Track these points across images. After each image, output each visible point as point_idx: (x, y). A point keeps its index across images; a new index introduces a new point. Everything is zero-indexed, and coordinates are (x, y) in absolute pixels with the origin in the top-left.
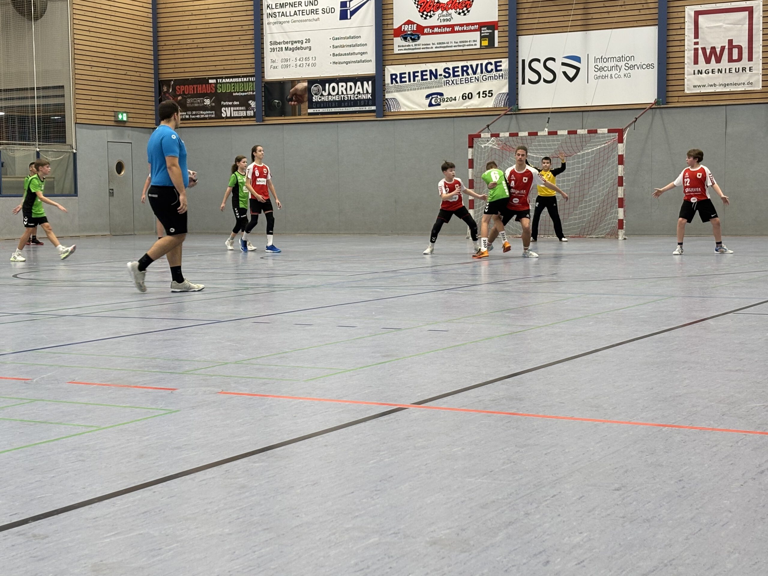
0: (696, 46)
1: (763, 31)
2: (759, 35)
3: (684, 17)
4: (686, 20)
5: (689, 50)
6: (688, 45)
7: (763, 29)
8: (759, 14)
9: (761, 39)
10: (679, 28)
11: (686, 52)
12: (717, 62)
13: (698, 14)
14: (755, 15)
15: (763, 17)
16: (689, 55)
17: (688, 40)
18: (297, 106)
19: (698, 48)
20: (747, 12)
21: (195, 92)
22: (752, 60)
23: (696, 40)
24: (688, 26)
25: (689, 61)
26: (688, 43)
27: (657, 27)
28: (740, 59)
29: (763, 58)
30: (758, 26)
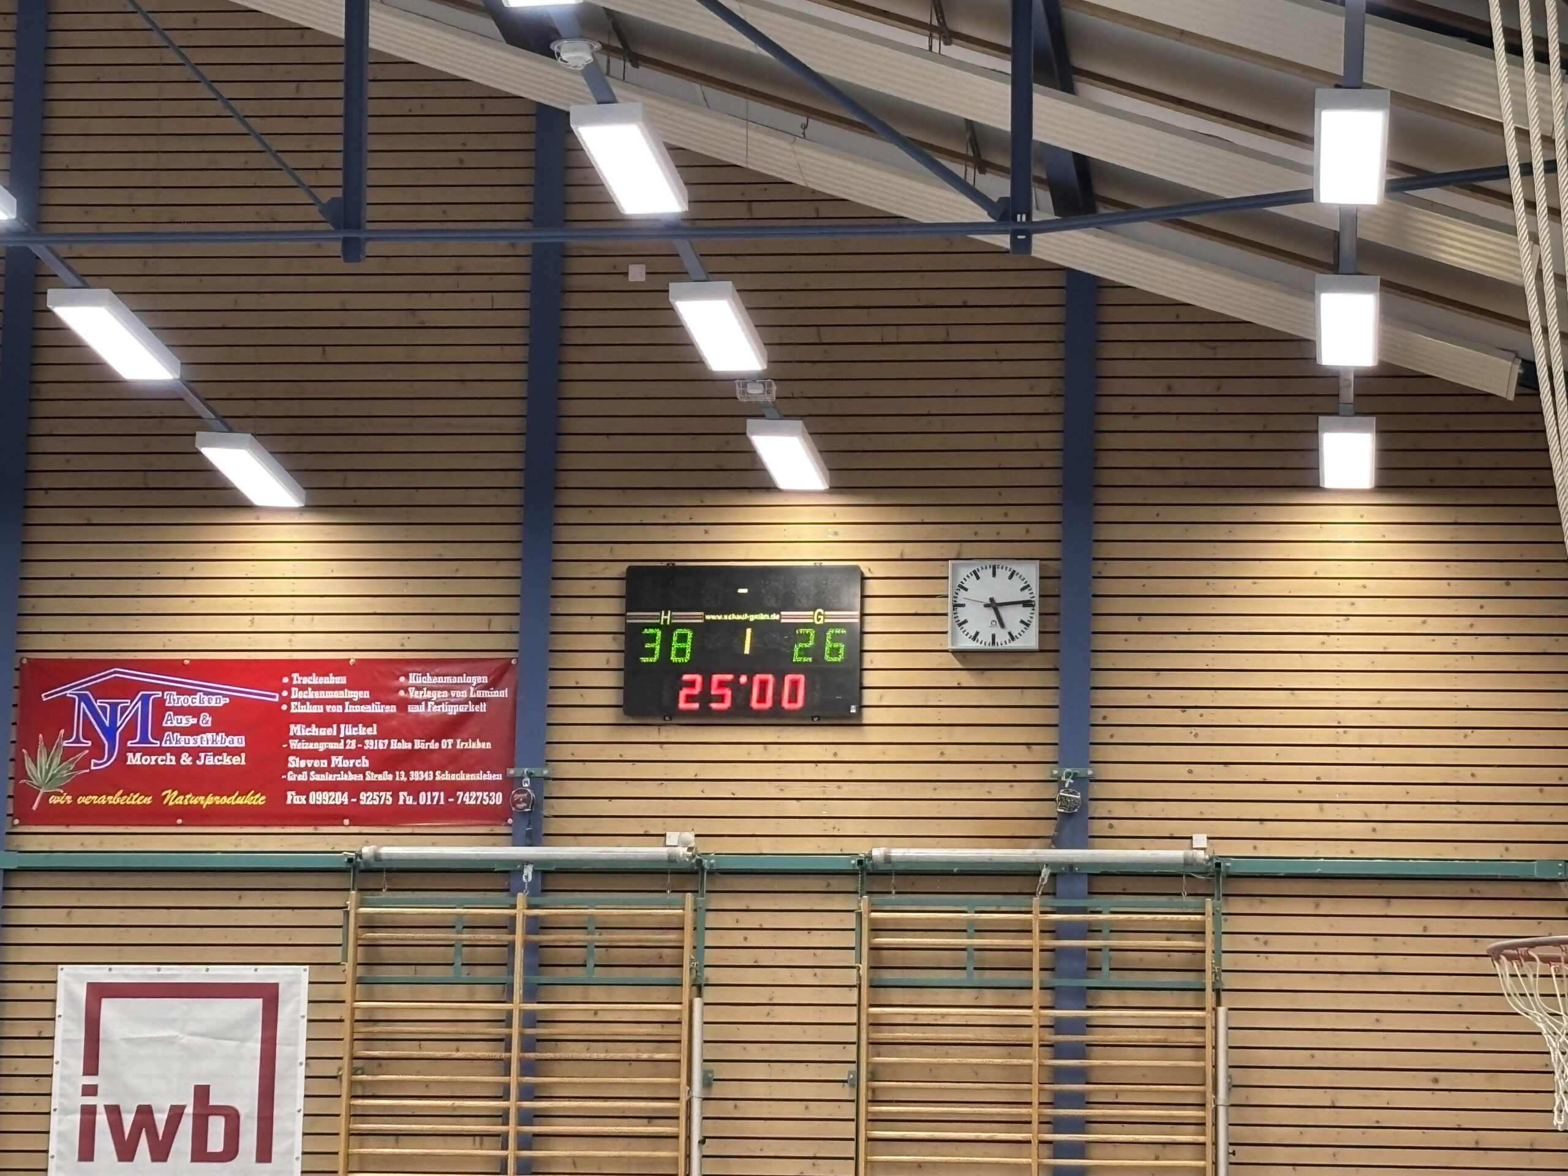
1: (307, 1065)
3: (54, 1001)
7: (307, 1058)
10: (36, 1035)
15: (309, 1021)
29: (304, 1153)
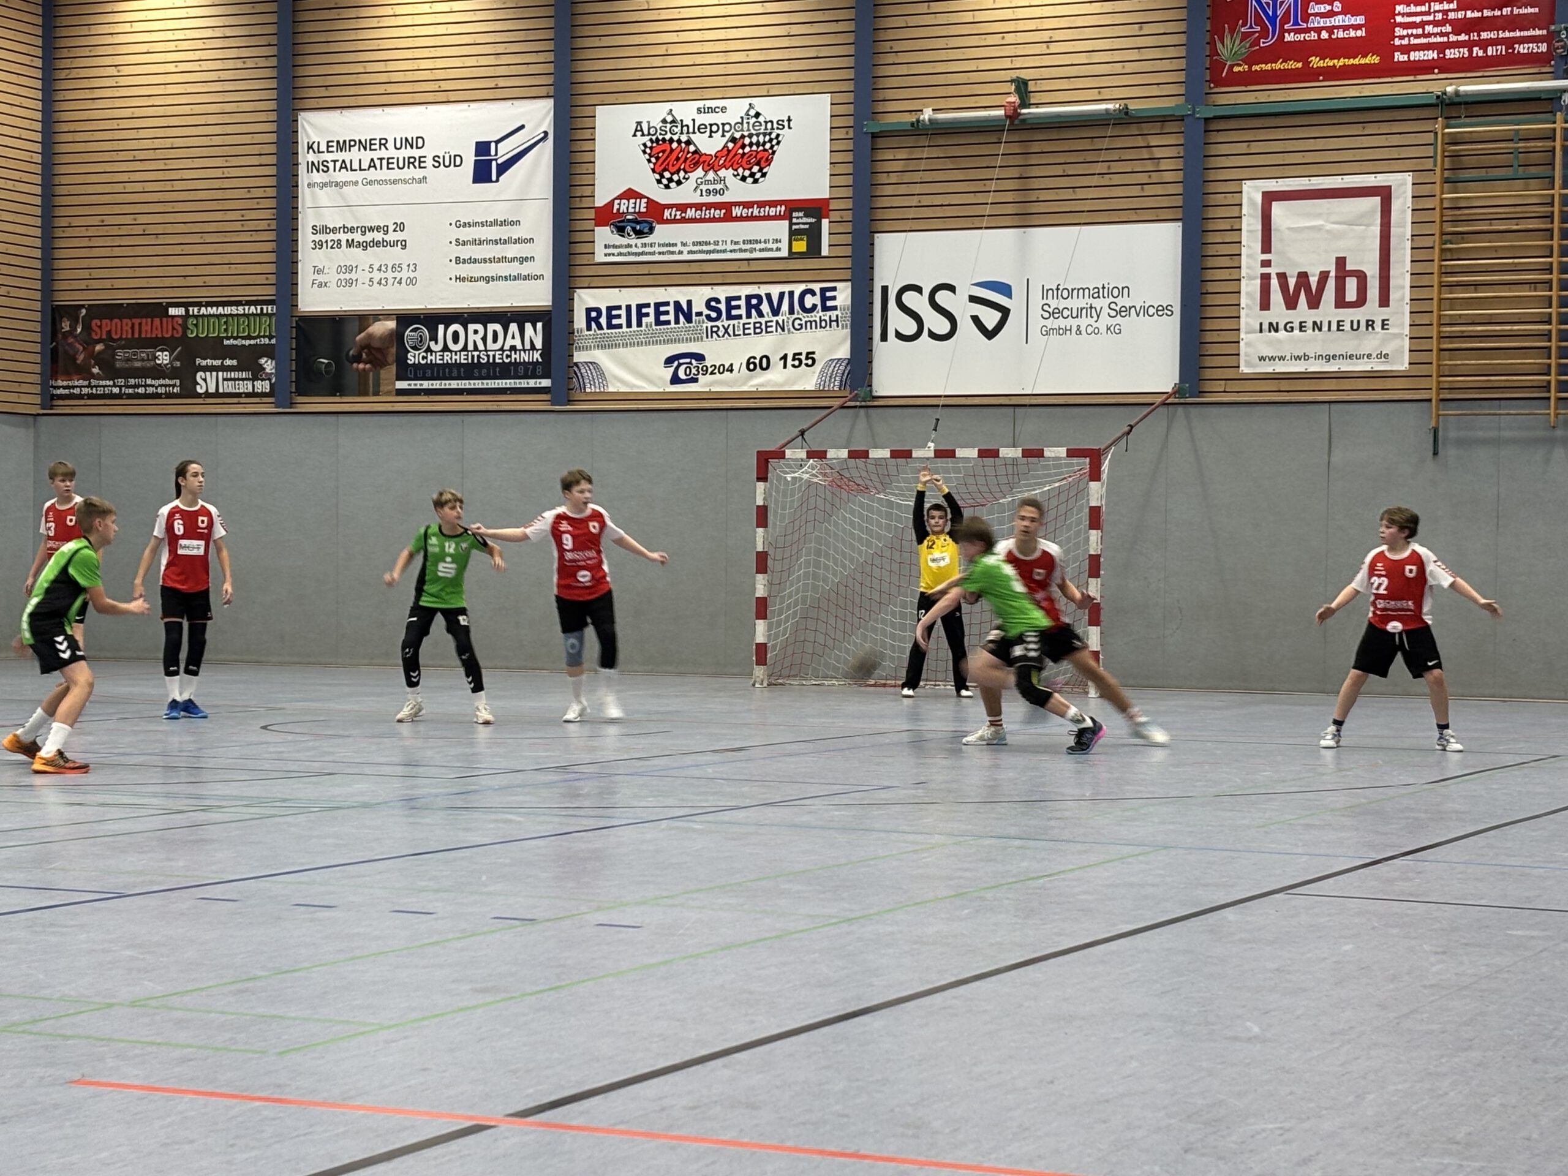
0: (1266, 270)
1: (1412, 240)
2: (1404, 249)
3: (1241, 205)
4: (1244, 212)
5: (1251, 278)
6: (1248, 268)
7: (1412, 236)
8: (1405, 202)
9: (1408, 259)
10: (1229, 228)
11: (1243, 282)
12: (1310, 308)
13: (1270, 197)
14: (1396, 206)
15: (1413, 210)
16: (1249, 289)
17: (1248, 256)
18: (371, 374)
19: (1269, 274)
20: (1378, 199)
21: (136, 336)
22: (1387, 305)
23: (1266, 257)
24: (1249, 225)
25: (1249, 302)
26: (1247, 263)
27: (1180, 224)
28: (1361, 301)
29: (1411, 300)
30: (1402, 229)
